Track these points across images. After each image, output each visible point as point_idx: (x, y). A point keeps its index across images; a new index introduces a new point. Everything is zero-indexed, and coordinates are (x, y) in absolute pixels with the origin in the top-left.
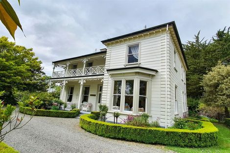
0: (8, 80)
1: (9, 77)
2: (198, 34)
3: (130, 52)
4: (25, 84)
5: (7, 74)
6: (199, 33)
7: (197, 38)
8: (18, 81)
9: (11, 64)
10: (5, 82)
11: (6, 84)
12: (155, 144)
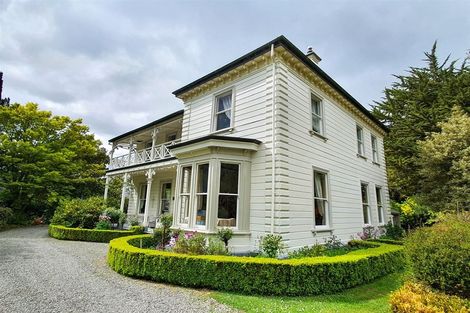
0: (39, 180)
1: (41, 173)
2: (434, 50)
3: (221, 107)
4: (75, 184)
5: (36, 168)
6: (435, 47)
7: (433, 58)
8: (57, 180)
9: (42, 150)
10: (35, 183)
11: (37, 186)
12: (199, 287)
